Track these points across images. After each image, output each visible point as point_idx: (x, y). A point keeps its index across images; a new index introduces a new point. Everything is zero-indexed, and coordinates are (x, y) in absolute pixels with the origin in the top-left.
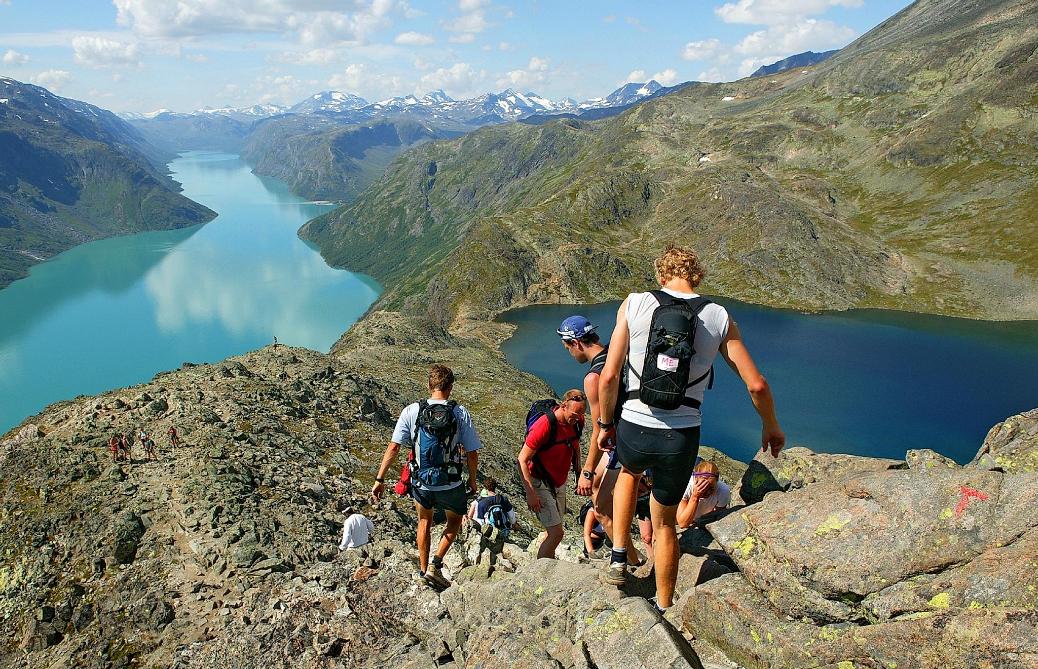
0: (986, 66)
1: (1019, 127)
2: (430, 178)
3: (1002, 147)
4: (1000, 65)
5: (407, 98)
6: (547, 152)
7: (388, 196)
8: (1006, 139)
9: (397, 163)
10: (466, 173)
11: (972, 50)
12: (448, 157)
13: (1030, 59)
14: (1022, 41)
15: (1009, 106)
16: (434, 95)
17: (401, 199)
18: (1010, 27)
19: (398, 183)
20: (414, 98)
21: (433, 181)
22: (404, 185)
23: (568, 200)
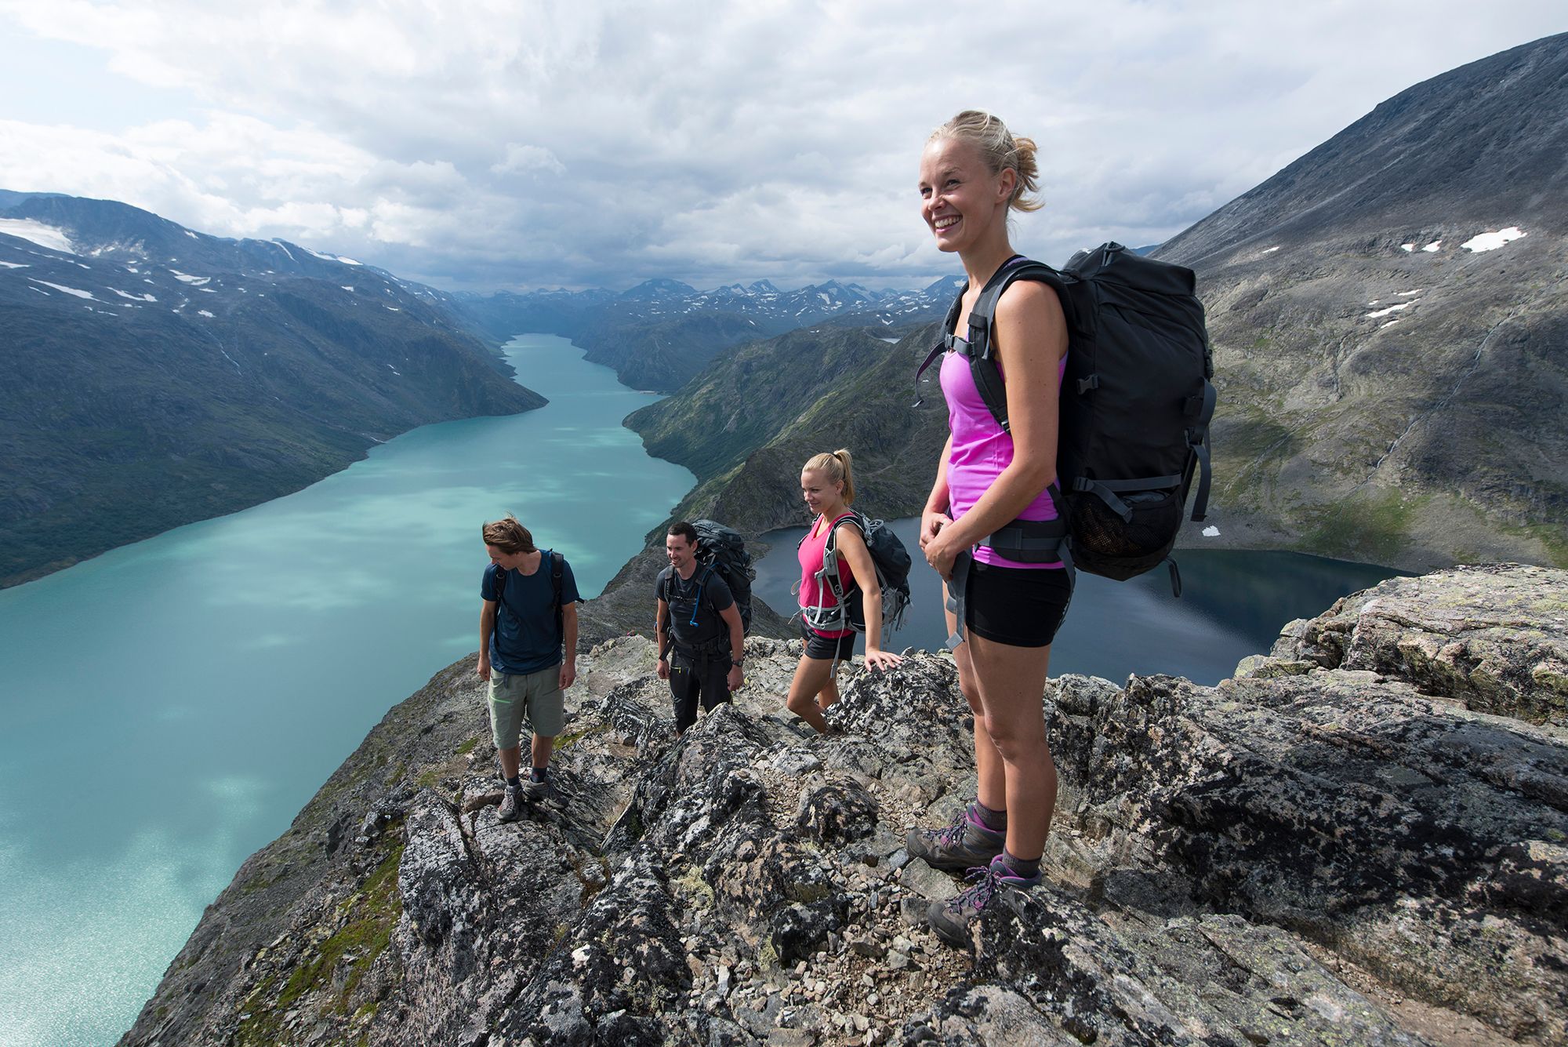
0: (1223, 308)
1: (1242, 368)
2: (746, 377)
3: (1225, 385)
4: (1235, 308)
5: (734, 287)
6: (849, 360)
7: (706, 393)
8: (1229, 378)
9: (717, 360)
10: (778, 374)
11: (1212, 291)
12: (762, 358)
13: (1259, 304)
14: (1255, 286)
15: (1236, 348)
16: (758, 284)
17: (717, 396)
18: (1248, 272)
19: (717, 381)
20: (742, 288)
21: (748, 380)
22: (722, 382)
23: (837, 430)
